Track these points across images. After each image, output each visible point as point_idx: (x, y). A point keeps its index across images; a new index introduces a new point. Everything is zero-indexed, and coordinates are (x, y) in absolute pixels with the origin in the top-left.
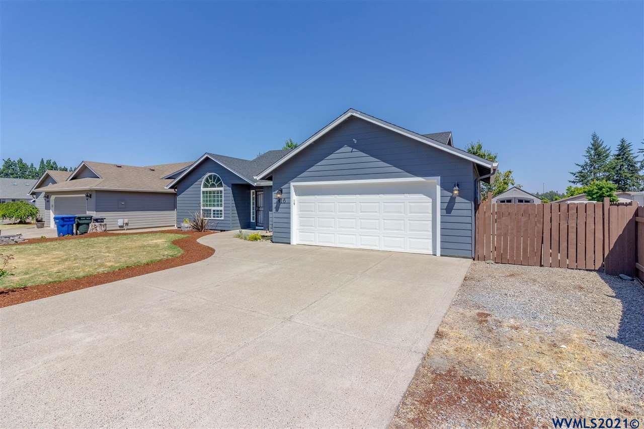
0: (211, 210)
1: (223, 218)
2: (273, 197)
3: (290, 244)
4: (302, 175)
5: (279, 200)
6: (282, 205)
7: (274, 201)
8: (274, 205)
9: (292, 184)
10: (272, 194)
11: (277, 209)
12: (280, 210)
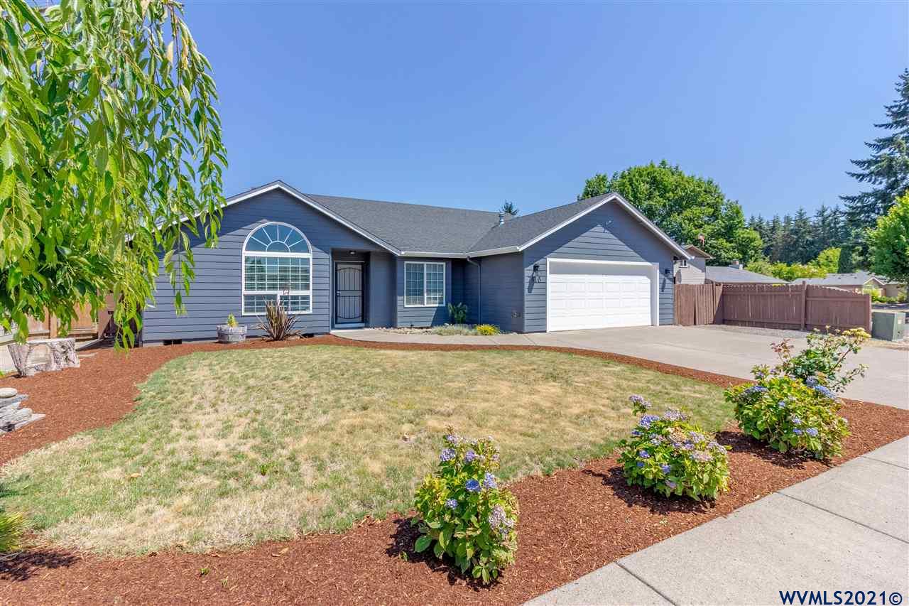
0: (276, 295)
1: (310, 311)
2: (526, 275)
3: (545, 332)
4: (560, 250)
5: (533, 279)
6: (536, 285)
7: (527, 280)
8: (527, 285)
9: (549, 260)
10: (523, 269)
11: (530, 289)
12: (533, 291)
